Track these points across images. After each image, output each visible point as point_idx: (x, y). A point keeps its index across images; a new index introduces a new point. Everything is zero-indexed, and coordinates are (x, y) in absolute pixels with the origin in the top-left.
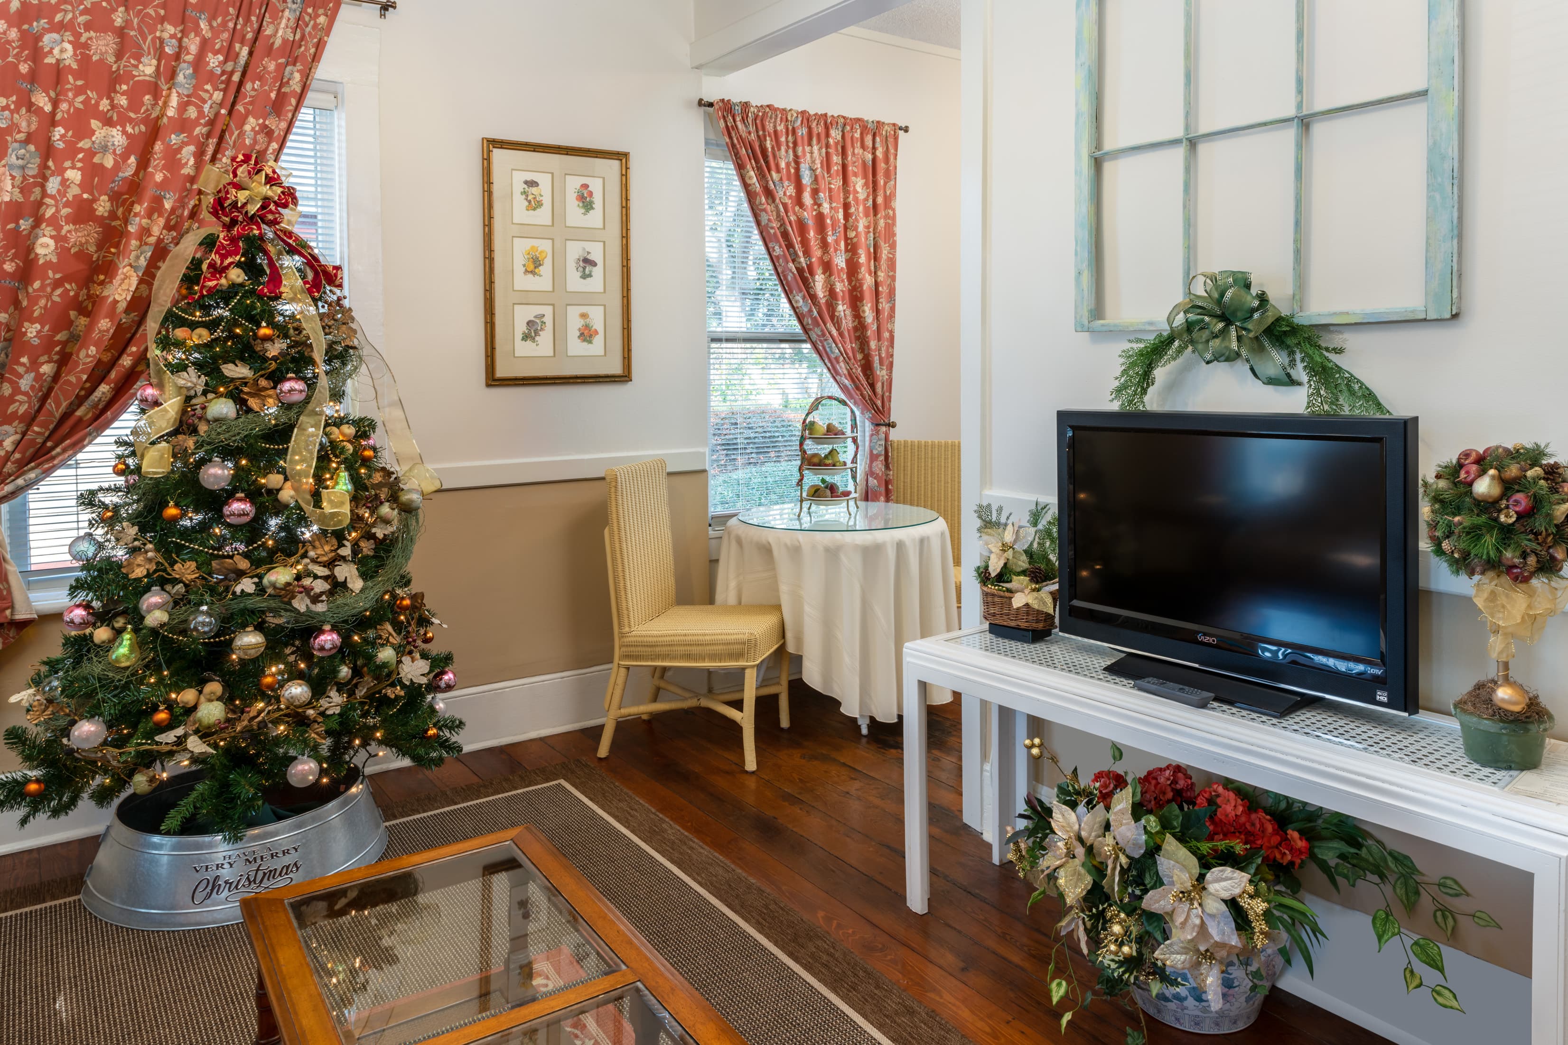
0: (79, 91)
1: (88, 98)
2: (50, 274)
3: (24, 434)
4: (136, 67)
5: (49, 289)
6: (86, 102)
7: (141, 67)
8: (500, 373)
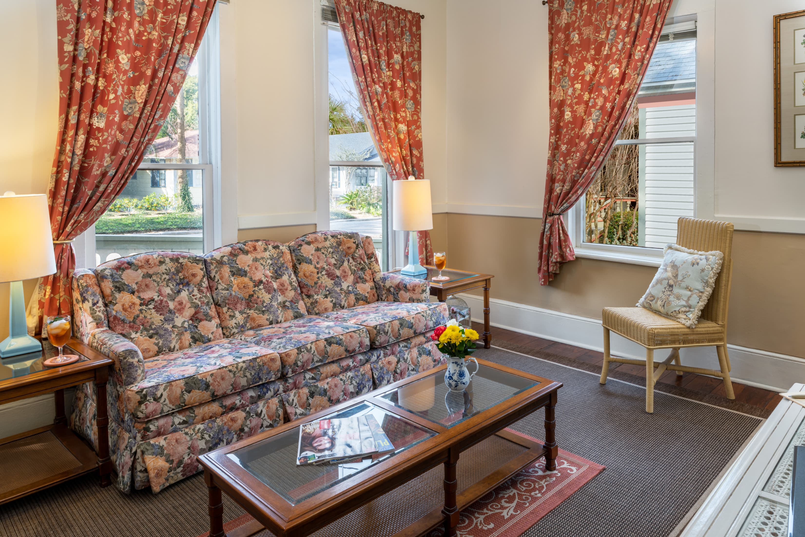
0: (580, 52)
1: (583, 54)
2: (570, 125)
3: (563, 186)
4: (599, 36)
5: (569, 132)
6: (582, 56)
7: (600, 36)
8: (784, 159)
